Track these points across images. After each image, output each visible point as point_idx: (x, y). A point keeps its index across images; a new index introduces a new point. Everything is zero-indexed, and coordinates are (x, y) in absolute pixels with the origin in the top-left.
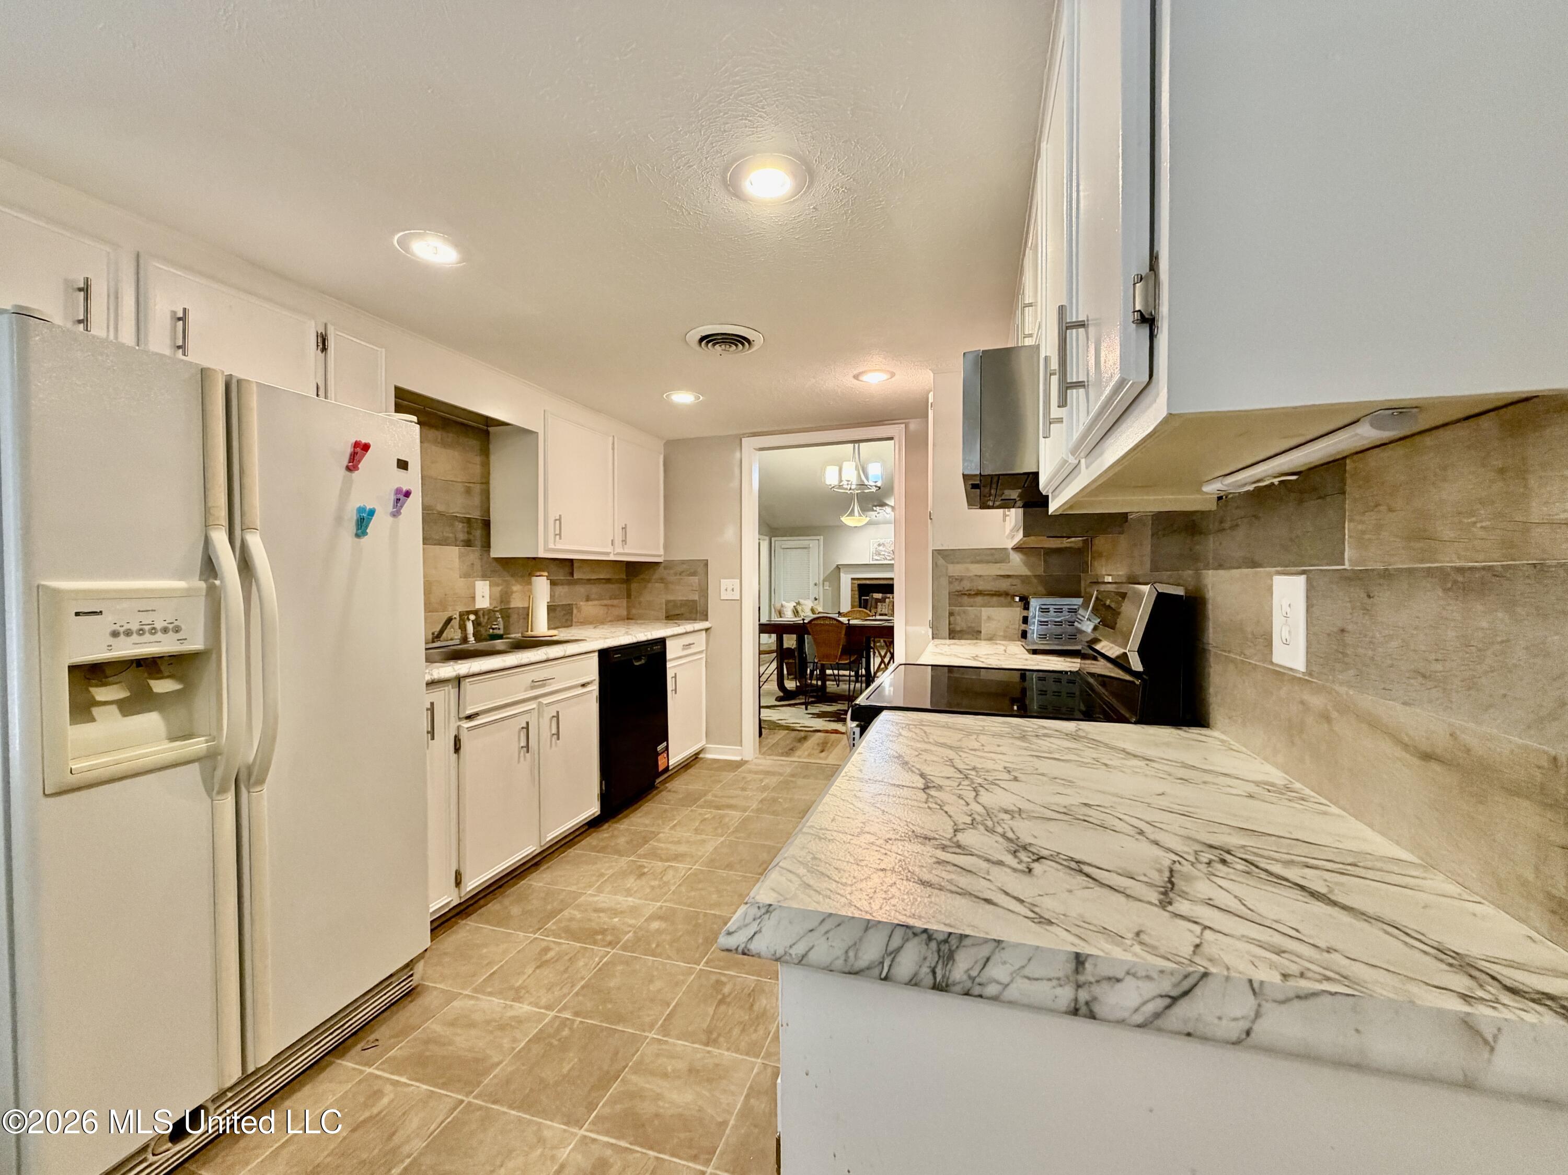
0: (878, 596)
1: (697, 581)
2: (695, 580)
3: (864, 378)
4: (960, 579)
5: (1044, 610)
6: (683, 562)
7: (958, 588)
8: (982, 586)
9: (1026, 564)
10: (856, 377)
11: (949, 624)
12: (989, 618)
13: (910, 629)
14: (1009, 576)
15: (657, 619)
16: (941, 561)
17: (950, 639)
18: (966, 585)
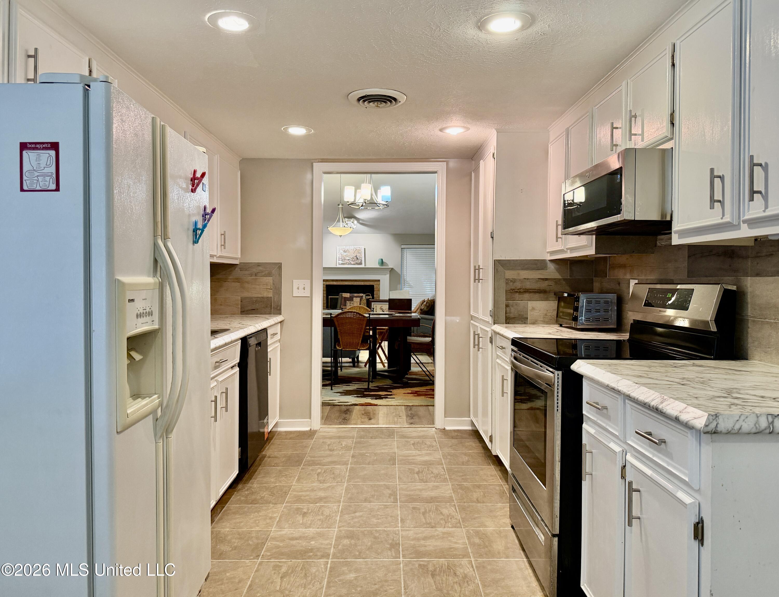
0: (347, 295)
1: (271, 282)
2: (269, 280)
3: (448, 131)
4: (514, 281)
5: (589, 302)
6: (259, 265)
7: (513, 288)
8: (528, 285)
9: (558, 270)
10: (441, 130)
11: (506, 313)
12: (533, 309)
13: (448, 318)
14: (546, 279)
15: (233, 314)
16: (500, 268)
17: (506, 324)
18: (518, 285)
